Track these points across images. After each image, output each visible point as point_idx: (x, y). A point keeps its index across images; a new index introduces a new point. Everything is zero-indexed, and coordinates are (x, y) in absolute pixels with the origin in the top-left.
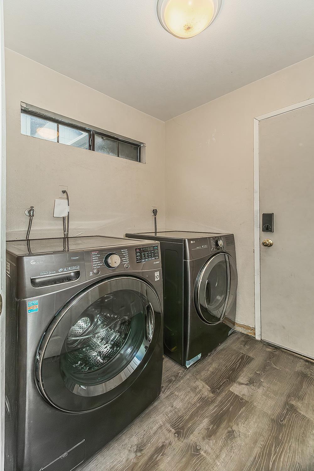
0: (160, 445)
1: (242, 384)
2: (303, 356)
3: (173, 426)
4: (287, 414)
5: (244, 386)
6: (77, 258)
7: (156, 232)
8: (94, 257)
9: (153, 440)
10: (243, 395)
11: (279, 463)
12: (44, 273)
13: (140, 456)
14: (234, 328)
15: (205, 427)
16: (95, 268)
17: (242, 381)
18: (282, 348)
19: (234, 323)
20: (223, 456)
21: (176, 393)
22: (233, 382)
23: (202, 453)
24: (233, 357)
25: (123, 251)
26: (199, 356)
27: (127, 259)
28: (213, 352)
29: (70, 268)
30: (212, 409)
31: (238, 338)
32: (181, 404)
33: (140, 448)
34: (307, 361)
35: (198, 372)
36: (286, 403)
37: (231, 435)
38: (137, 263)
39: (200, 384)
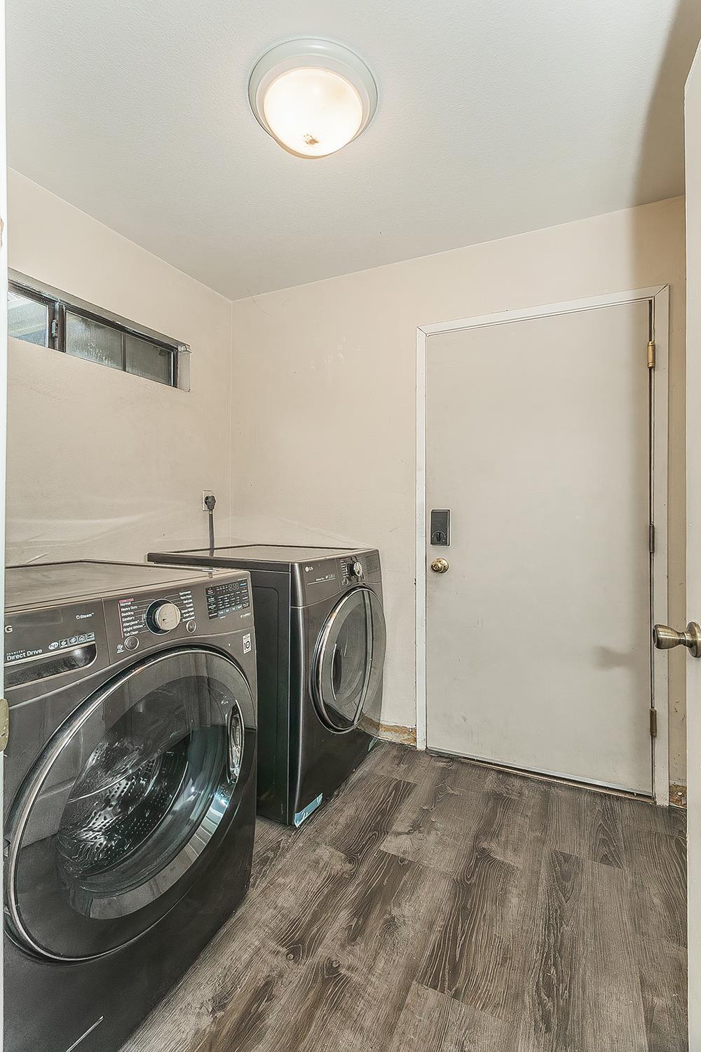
0: (261, 983)
1: (400, 834)
2: (495, 764)
3: (281, 942)
4: (476, 866)
5: (404, 837)
6: (88, 616)
7: (212, 549)
8: (125, 612)
9: (246, 979)
10: (404, 853)
11: (470, 947)
12: (16, 654)
13: (223, 1016)
14: (379, 736)
15: (344, 926)
16: (128, 634)
17: (400, 830)
18: (461, 757)
19: (377, 726)
20: (380, 964)
21: (281, 880)
22: (385, 834)
23: (343, 971)
24: (381, 789)
25: (182, 596)
26: (319, 799)
27: (191, 611)
28: (343, 787)
29: (73, 640)
30: (352, 892)
31: (386, 754)
32: (292, 898)
33: (220, 1003)
34: (500, 772)
35: (319, 831)
36: (474, 848)
37: (391, 925)
38: (210, 618)
39: (325, 852)
